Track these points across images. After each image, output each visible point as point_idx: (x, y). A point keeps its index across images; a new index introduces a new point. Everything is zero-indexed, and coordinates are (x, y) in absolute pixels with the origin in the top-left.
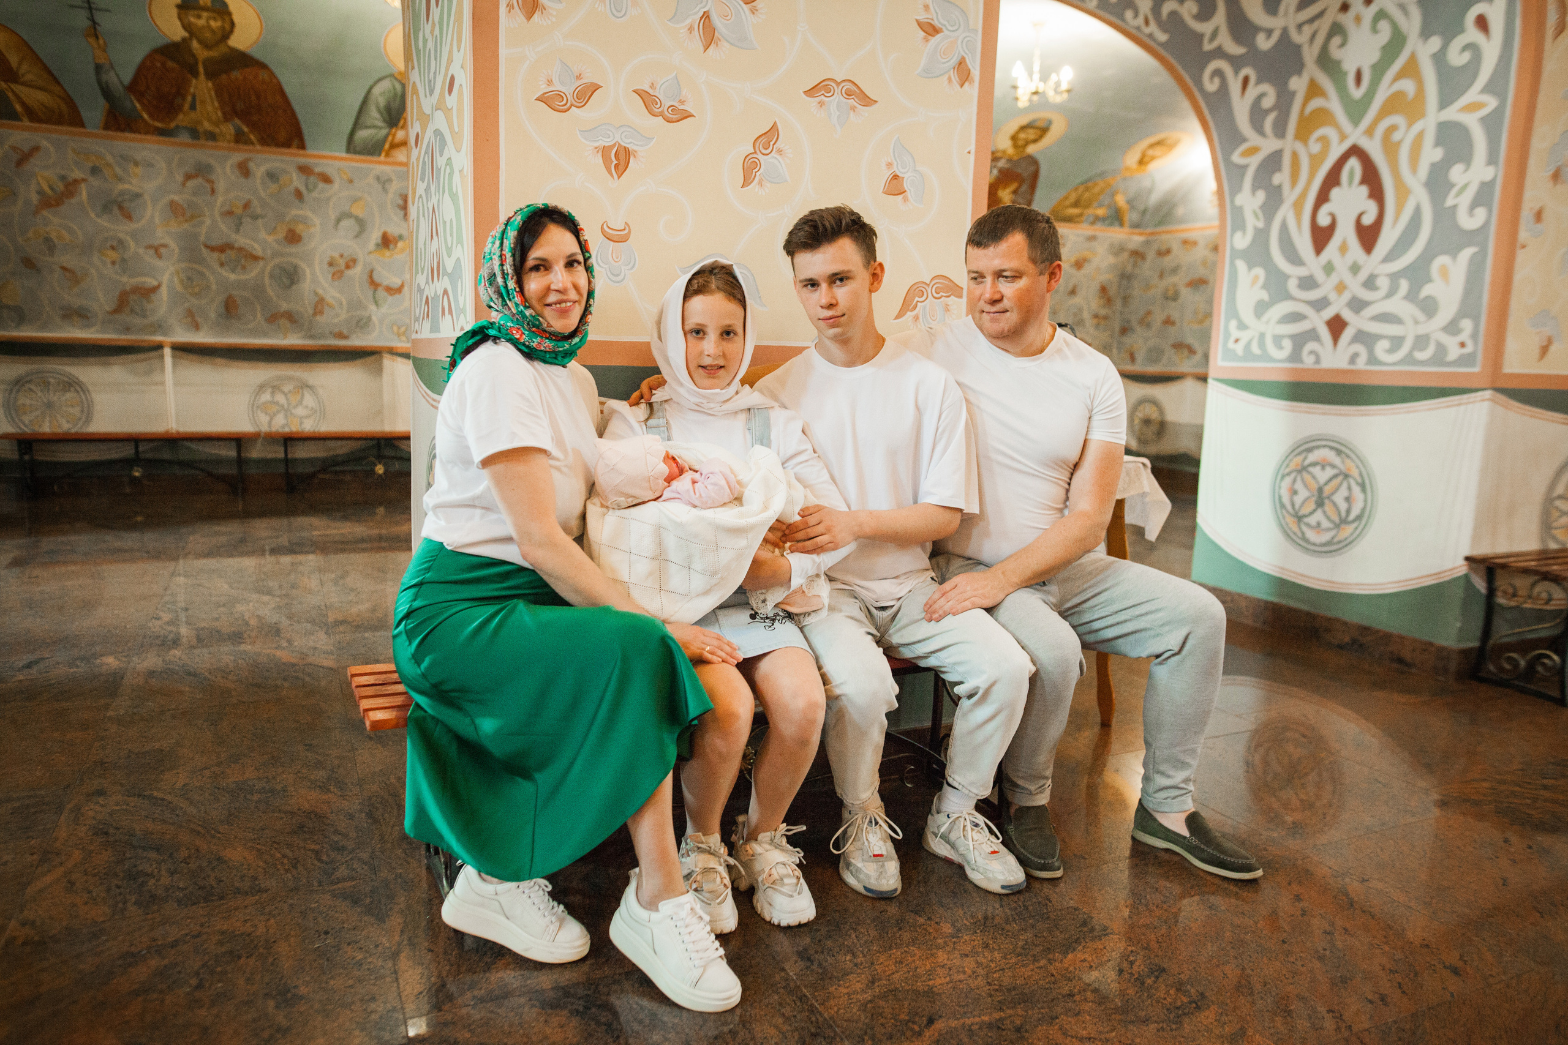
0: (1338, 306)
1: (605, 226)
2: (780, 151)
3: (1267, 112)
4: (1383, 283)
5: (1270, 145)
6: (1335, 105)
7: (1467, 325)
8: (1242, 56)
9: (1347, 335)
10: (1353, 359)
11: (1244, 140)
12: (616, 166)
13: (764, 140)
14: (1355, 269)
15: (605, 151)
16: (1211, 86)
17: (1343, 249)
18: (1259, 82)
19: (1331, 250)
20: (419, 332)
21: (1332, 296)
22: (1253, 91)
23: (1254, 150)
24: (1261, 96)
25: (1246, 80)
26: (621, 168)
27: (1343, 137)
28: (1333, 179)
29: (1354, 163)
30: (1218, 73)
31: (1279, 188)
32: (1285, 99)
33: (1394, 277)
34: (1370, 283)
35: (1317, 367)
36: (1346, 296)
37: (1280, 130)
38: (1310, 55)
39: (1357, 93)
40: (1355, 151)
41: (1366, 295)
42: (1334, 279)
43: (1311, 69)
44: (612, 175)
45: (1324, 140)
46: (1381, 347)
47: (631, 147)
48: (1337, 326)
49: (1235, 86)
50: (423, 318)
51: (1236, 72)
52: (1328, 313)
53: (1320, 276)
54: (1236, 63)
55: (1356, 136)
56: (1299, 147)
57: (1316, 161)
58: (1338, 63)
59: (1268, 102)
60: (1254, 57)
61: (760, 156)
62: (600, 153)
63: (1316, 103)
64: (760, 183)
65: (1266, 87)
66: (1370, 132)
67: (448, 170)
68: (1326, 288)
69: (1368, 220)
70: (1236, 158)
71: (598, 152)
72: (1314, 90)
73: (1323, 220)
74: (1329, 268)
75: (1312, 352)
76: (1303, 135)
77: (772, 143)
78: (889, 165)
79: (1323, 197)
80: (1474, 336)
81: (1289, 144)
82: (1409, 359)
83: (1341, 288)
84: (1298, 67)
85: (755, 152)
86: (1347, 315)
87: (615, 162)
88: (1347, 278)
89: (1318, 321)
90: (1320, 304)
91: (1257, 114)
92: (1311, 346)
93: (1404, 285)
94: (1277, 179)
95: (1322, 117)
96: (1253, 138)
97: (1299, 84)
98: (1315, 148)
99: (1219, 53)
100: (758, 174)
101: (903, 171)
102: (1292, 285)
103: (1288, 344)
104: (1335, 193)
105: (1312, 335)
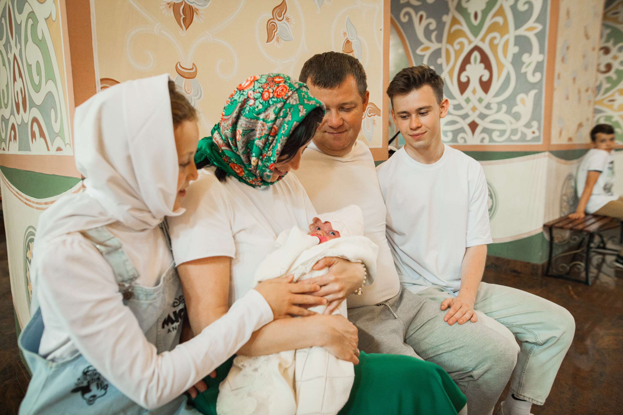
0: (473, 117)
1: (178, 66)
2: (287, 19)
3: (433, 31)
4: (494, 107)
5: (434, 46)
6: (465, 28)
7: (535, 124)
8: (419, 6)
9: (479, 130)
10: (482, 140)
11: (422, 44)
12: (184, 20)
13: (278, 10)
14: (480, 100)
15: (175, 7)
16: (405, 20)
17: (474, 92)
18: (427, 18)
19: (468, 92)
20: (6, 149)
21: (470, 113)
22: (425, 22)
23: (427, 48)
24: (429, 25)
25: (421, 18)
26: (188, 21)
27: (470, 42)
28: (467, 61)
29: (476, 54)
30: (408, 13)
31: (441, 65)
32: (441, 26)
33: (499, 104)
34: (488, 107)
35: (465, 144)
36: (477, 113)
37: (439, 39)
38: (452, 5)
39: (476, 23)
40: (476, 48)
41: (486, 112)
42: (471, 105)
43: (453, 12)
44: (181, 27)
45: (461, 44)
46: (495, 135)
47: (194, 6)
48: (473, 126)
49: (416, 20)
50: (10, 140)
51: (417, 13)
52: (469, 120)
53: (464, 104)
54: (416, 9)
55: (477, 42)
56: (449, 47)
57: (458, 53)
58: (466, 9)
59: (433, 26)
60: (424, 6)
61: (276, 21)
62: (172, 8)
63: (456, 27)
64: (277, 40)
65: (431, 20)
66: (483, 40)
67: (30, 22)
68: (467, 109)
69: (485, 79)
70: (418, 52)
71: (170, 7)
72: (455, 21)
73: (464, 79)
74: (468, 100)
75: (463, 138)
76: (450, 41)
77: (283, 13)
78: (345, 34)
79: (462, 69)
80: (539, 129)
81: (444, 45)
82: (509, 139)
83: (474, 109)
84: (447, 11)
85: (274, 19)
86: (478, 121)
87: (183, 16)
88: (477, 105)
89: (464, 124)
90: (465, 117)
91: (427, 33)
92: (461, 135)
93: (504, 107)
94: (439, 61)
95: (460, 33)
96: (426, 43)
97: (447, 19)
98: (457, 47)
99: (408, 4)
100: (276, 33)
101: (352, 38)
103: (450, 135)
104: (468, 67)
105: (462, 130)
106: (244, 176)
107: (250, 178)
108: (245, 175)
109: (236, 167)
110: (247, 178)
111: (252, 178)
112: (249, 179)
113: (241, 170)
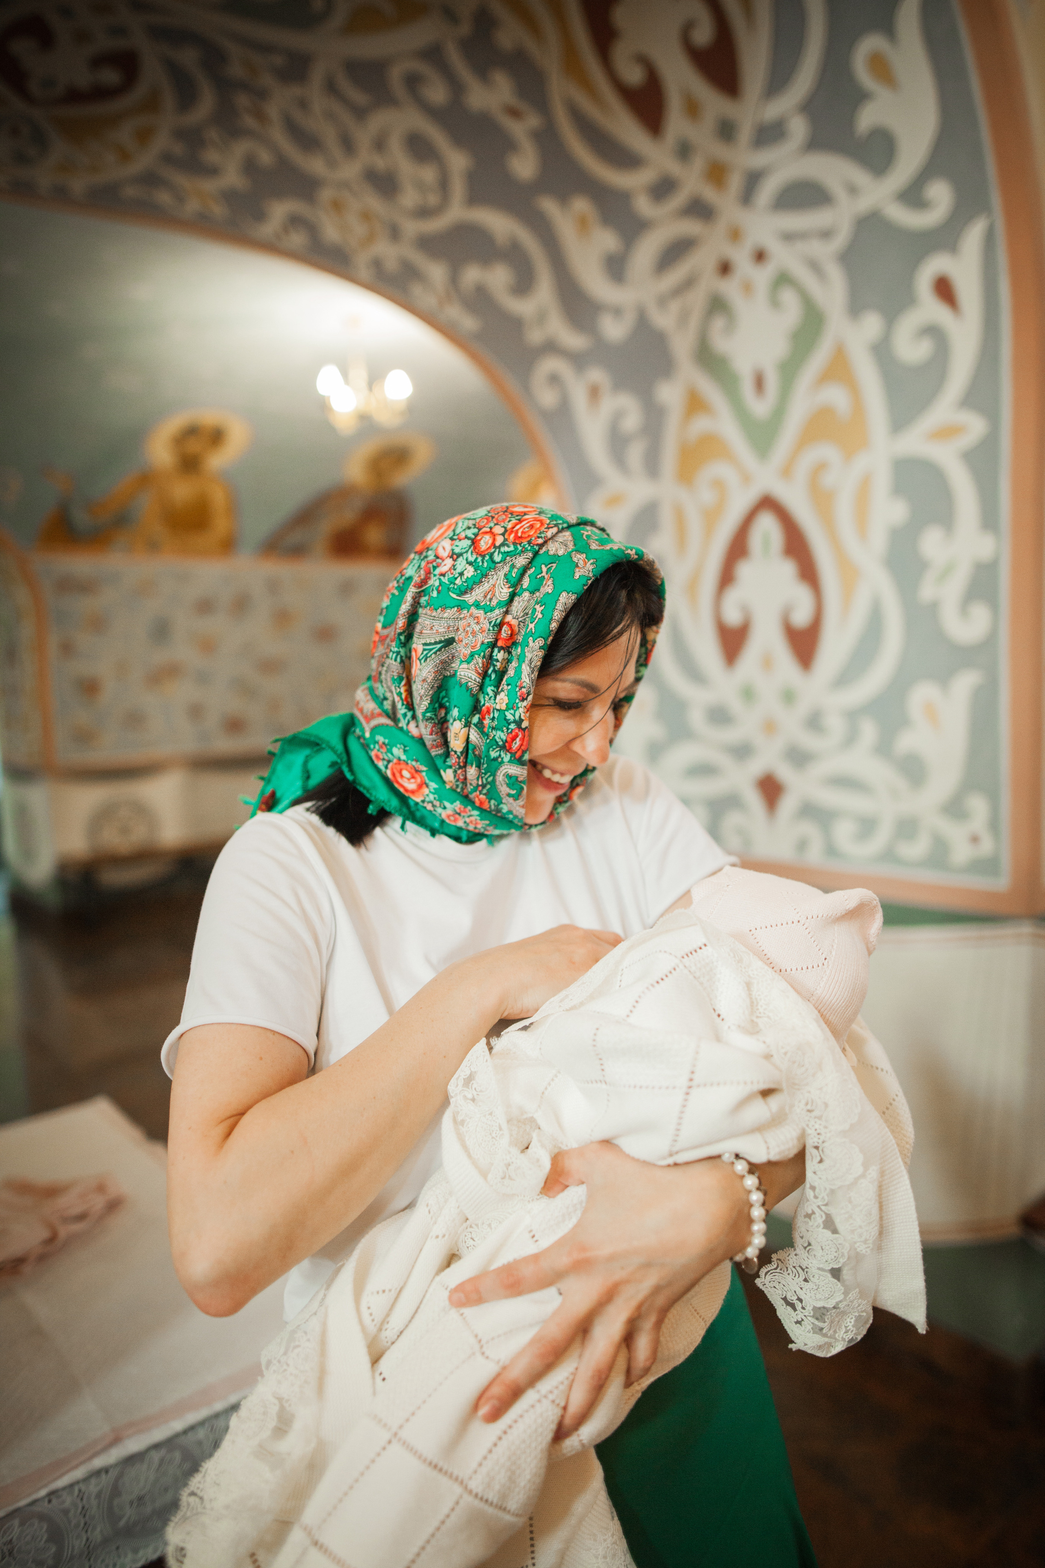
0: (769, 757)
3: (632, 438)
4: (835, 724)
5: (640, 490)
6: (728, 427)
7: (978, 806)
9: (788, 804)
10: (802, 845)
11: (602, 482)
14: (789, 697)
16: (548, 400)
18: (613, 392)
19: (748, 664)
21: (759, 740)
22: (607, 407)
23: (618, 499)
24: (619, 415)
25: (595, 391)
27: (746, 478)
28: (738, 548)
29: (768, 523)
30: (554, 379)
32: (656, 420)
33: (853, 716)
34: (814, 722)
36: (781, 742)
37: (652, 467)
38: (682, 347)
39: (760, 408)
40: (768, 503)
41: (809, 741)
42: (759, 712)
43: (687, 370)
45: (719, 485)
46: (844, 831)
48: (771, 789)
49: (580, 398)
51: (580, 377)
52: (756, 767)
53: (736, 705)
54: (579, 361)
55: (767, 479)
56: (683, 494)
57: (711, 517)
58: (726, 360)
59: (632, 422)
60: (599, 350)
63: (701, 425)
65: (625, 400)
66: (786, 472)
68: (748, 724)
69: (800, 618)
72: (696, 403)
73: (732, 613)
74: (748, 694)
76: (686, 475)
79: (727, 578)
80: (994, 825)
81: (668, 489)
82: (889, 855)
83: (770, 727)
84: (667, 367)
86: (785, 773)
88: (780, 712)
89: (743, 780)
90: (742, 751)
91: (617, 443)
92: (735, 818)
93: (869, 731)
95: (712, 447)
96: (615, 479)
97: (672, 395)
98: (707, 496)
99: (551, 347)
102: (696, 718)
104: (745, 571)
105: (736, 801)
106: (427, 799)
107: (447, 804)
108: (431, 797)
109: (406, 774)
110: (437, 803)
111: (452, 803)
112: (445, 808)
113: (419, 780)
